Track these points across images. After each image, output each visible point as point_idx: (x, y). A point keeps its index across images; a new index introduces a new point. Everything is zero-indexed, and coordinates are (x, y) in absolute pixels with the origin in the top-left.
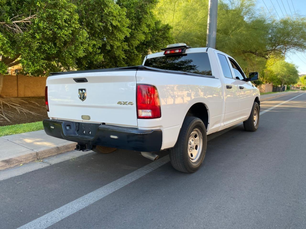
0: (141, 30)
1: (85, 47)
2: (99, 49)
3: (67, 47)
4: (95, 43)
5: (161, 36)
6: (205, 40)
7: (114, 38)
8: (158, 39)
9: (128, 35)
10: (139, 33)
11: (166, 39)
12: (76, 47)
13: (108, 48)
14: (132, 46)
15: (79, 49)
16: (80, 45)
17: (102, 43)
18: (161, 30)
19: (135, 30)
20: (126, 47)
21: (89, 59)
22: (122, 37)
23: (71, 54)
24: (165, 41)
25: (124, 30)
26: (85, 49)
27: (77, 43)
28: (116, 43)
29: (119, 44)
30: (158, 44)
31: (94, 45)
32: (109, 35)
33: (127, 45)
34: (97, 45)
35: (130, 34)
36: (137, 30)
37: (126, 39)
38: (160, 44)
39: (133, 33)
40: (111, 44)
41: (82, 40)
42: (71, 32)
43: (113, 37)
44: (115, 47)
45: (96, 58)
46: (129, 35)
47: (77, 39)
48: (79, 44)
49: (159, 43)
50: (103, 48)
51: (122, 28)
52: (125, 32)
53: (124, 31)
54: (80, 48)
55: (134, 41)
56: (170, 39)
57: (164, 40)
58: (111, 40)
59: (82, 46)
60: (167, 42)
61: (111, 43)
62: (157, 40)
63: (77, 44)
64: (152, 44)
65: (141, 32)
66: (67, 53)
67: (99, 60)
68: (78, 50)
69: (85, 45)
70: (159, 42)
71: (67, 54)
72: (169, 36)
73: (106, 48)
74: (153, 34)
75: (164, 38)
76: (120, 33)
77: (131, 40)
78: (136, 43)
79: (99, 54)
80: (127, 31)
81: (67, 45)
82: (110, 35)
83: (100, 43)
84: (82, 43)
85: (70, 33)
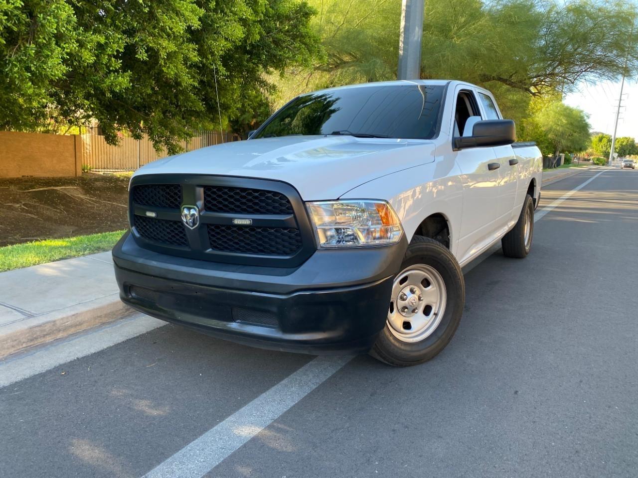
0: (235, 14)
1: (69, 51)
2: (116, 57)
3: (20, 47)
4: (102, 40)
5: (288, 31)
6: (397, 48)
7: (156, 30)
8: (281, 40)
9: (196, 24)
10: (228, 21)
11: (300, 41)
12: (40, 47)
13: (142, 55)
14: (212, 54)
15: (50, 54)
16: (54, 42)
17: (126, 42)
18: (288, 18)
19: (217, 13)
20: (195, 57)
21: (91, 86)
22: (180, 28)
23: (28, 69)
24: (297, 45)
25: (183, 8)
26: (67, 54)
27: (44, 38)
28: (165, 43)
29: (172, 47)
30: (280, 51)
31: (101, 47)
32: (143, 21)
33: (195, 50)
34: (111, 48)
35: (200, 19)
36: (222, 11)
37: (194, 36)
38: (285, 53)
39: (212, 21)
40: (151, 45)
41: (55, 26)
42: (23, 4)
43: (154, 28)
44: (163, 54)
45: (108, 82)
46: (200, 23)
47: (43, 26)
48: (50, 39)
49: (283, 48)
50: (128, 56)
51: (179, 3)
52: (187, 14)
53: (184, 12)
54: (52, 51)
55: (215, 40)
56: (310, 40)
57: (294, 43)
58: (151, 34)
59: (59, 46)
60: (303, 46)
61: (151, 43)
62: (277, 42)
63: (45, 41)
64: (266, 51)
65: (232, 18)
66: (16, 66)
67: (118, 87)
68: (48, 56)
69: (67, 45)
70: (284, 45)
71: (17, 69)
72: (307, 33)
73: (136, 56)
74: (270, 28)
75: (294, 38)
76: (174, 15)
77: (207, 38)
78: (220, 46)
79: (116, 71)
80: (193, 11)
81: (20, 42)
82: (146, 22)
83: (118, 42)
84: (59, 38)
85: (16, 8)
